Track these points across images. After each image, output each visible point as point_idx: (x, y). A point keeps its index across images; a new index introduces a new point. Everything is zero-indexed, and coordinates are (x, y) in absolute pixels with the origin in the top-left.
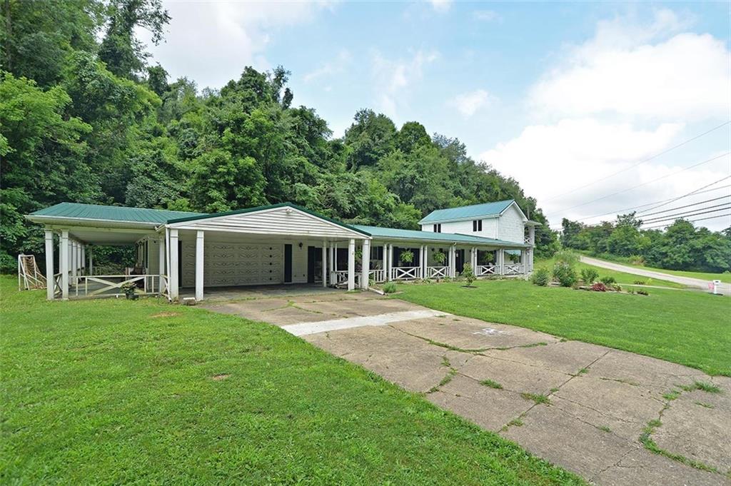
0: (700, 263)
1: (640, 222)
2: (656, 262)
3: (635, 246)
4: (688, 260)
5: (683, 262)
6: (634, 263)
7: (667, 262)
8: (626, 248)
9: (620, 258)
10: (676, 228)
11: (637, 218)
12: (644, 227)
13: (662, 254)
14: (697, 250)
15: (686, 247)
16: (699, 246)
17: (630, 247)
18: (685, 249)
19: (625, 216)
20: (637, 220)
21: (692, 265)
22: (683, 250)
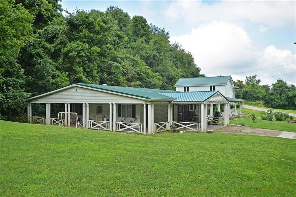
0: (291, 104)
1: (259, 81)
2: (268, 104)
3: (257, 95)
4: (285, 103)
5: (283, 104)
6: (259, 105)
7: (275, 104)
8: (253, 96)
9: (250, 102)
10: (278, 85)
11: (257, 78)
12: (261, 84)
13: (272, 100)
14: (290, 98)
15: (284, 96)
16: (291, 96)
17: (255, 95)
18: (283, 97)
19: (250, 77)
20: (257, 79)
21: (287, 106)
22: (283, 98)
